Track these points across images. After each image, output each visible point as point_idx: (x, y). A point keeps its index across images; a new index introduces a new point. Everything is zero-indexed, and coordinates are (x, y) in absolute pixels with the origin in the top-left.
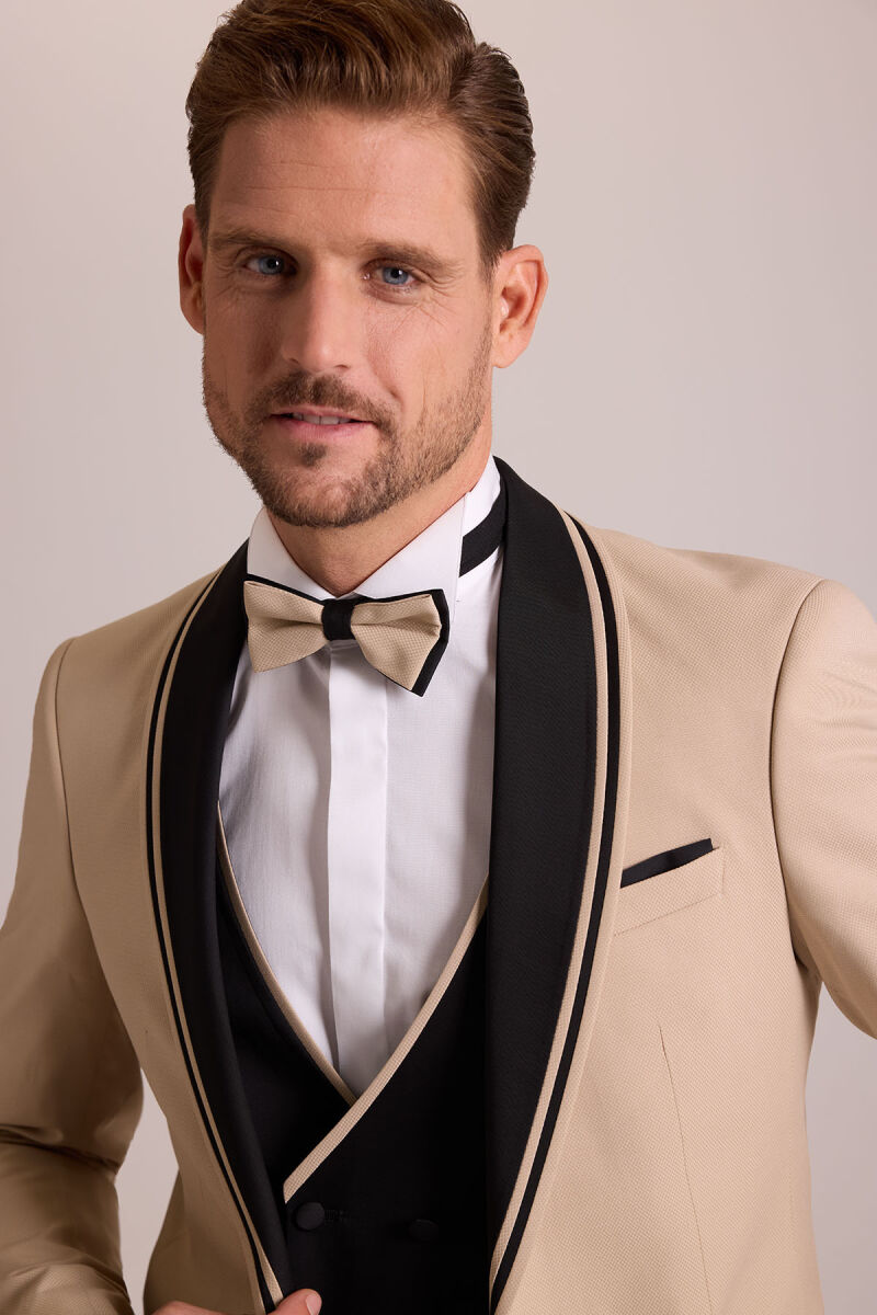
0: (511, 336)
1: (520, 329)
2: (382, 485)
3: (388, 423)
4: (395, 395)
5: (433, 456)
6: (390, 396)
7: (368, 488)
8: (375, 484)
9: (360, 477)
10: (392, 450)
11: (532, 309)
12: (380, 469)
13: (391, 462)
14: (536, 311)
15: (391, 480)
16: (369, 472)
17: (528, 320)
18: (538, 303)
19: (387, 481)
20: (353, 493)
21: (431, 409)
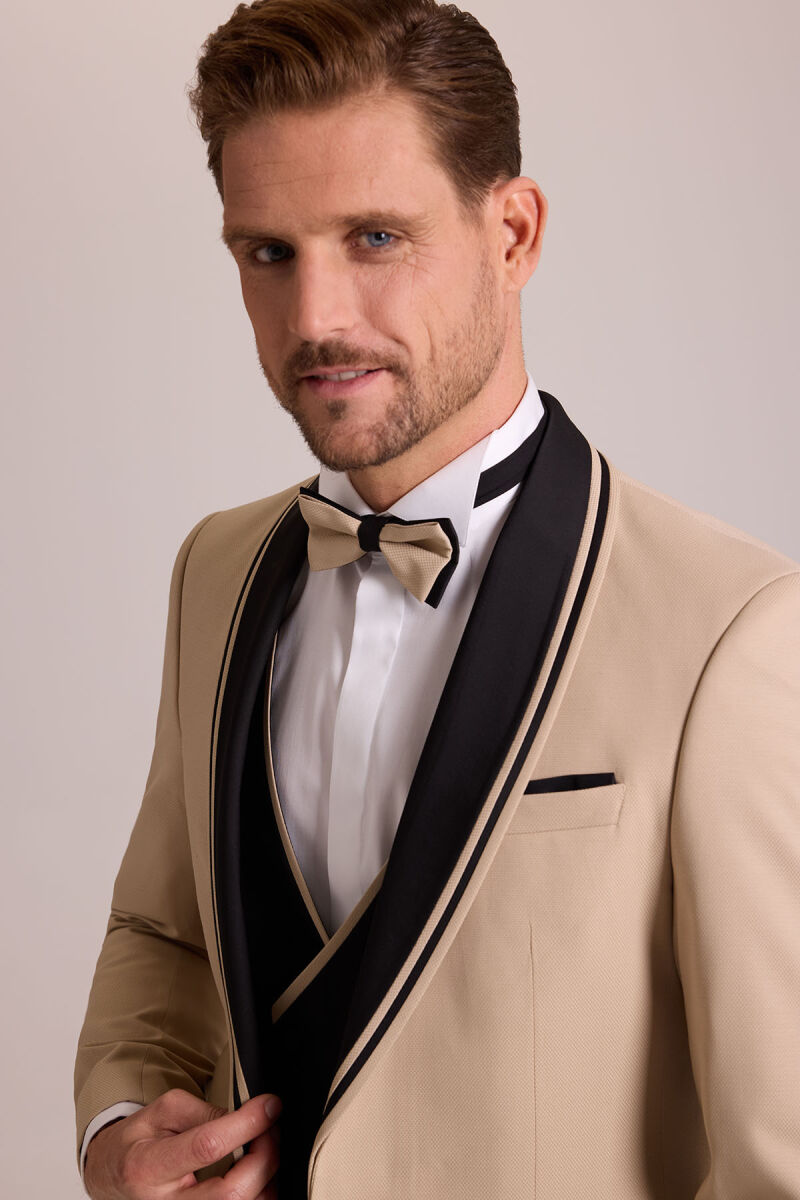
0: (518, 262)
1: (527, 253)
2: (407, 423)
3: (398, 367)
4: (398, 341)
5: (455, 387)
6: (393, 342)
7: (394, 427)
8: (400, 423)
9: (383, 418)
10: (408, 388)
11: (537, 233)
12: (401, 408)
13: (411, 399)
14: (541, 233)
15: (415, 415)
16: (391, 413)
17: (534, 244)
18: (542, 226)
19: (411, 416)
20: (379, 436)
21: (439, 346)
